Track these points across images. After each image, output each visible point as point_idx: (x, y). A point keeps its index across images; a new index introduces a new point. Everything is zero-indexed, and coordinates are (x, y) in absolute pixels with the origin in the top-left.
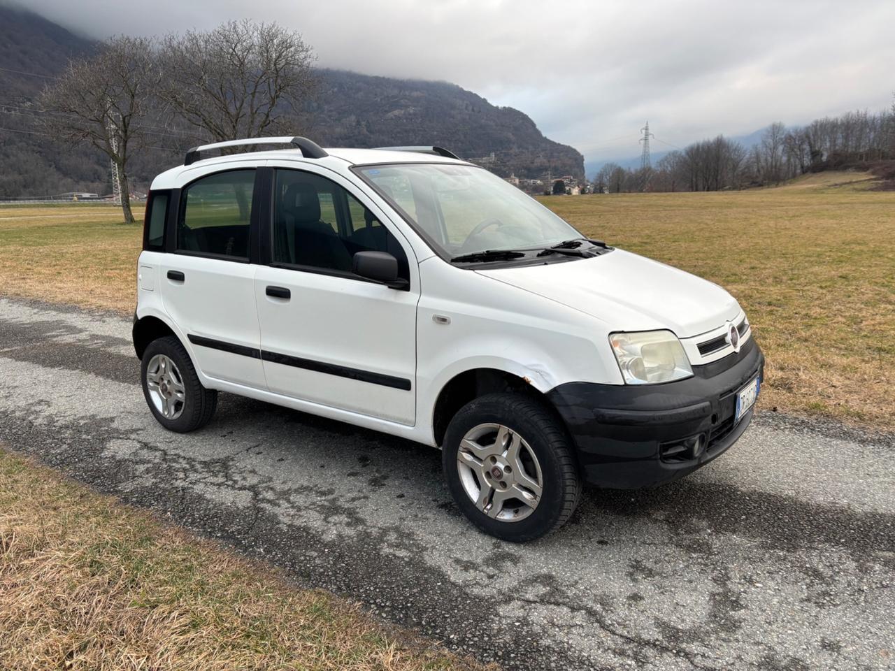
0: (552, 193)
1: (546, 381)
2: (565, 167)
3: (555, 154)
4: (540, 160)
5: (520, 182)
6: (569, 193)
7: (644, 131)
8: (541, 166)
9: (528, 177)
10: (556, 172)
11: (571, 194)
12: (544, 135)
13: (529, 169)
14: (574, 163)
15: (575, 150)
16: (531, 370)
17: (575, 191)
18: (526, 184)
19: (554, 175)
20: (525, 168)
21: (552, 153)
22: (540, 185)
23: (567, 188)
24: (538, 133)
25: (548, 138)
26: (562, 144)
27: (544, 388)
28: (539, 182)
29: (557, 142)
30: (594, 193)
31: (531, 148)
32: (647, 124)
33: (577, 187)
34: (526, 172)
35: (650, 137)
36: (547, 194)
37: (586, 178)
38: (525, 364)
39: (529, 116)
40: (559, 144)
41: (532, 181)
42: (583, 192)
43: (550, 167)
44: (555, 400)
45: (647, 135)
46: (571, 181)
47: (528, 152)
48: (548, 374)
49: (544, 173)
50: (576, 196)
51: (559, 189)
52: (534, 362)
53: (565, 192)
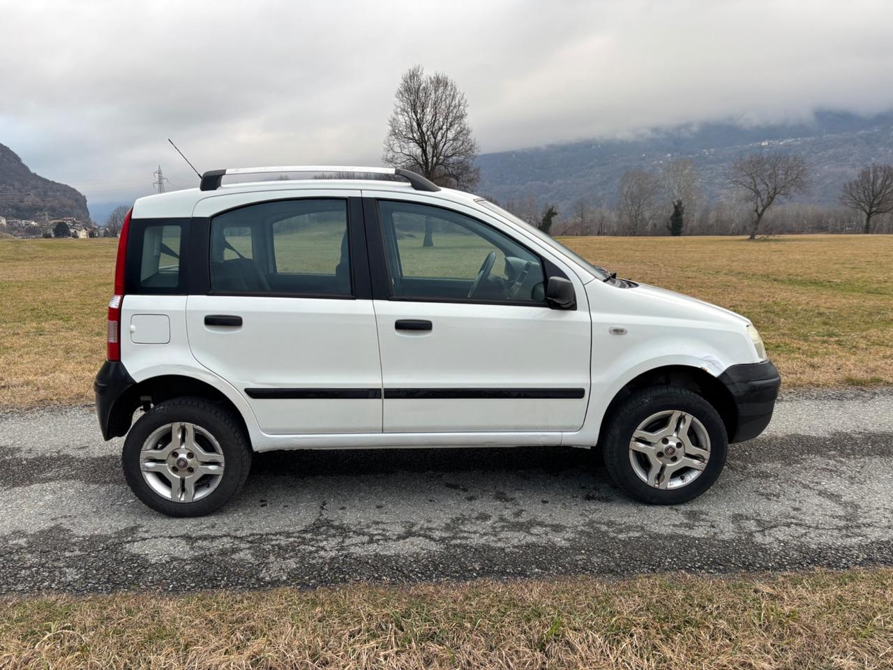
0: (53, 235)
1: (717, 367)
2: (65, 207)
3: (50, 193)
4: (31, 199)
5: (8, 223)
6: (75, 236)
7: (157, 175)
8: (33, 205)
9: (17, 217)
10: (53, 212)
11: (77, 237)
12: (33, 170)
13: (18, 209)
14: (75, 204)
15: (74, 190)
16: (705, 361)
17: (83, 234)
18: (16, 225)
19: (52, 216)
20: (13, 207)
21: (45, 192)
22: (35, 227)
23: (72, 231)
24: (25, 169)
25: (38, 174)
26: (57, 181)
27: (716, 373)
28: (33, 223)
29: (51, 179)
30: (104, 236)
31: (17, 184)
32: (159, 168)
33: (84, 230)
34: (14, 211)
35: (164, 181)
36: (47, 236)
37: (93, 220)
38: (700, 357)
39: (11, 149)
40: (53, 182)
41: (23, 222)
42: (91, 235)
43: (45, 207)
44: (725, 381)
45: (160, 179)
46: (74, 223)
47: (14, 189)
48: (718, 362)
49: (38, 214)
50: (83, 239)
51: (62, 231)
52: (707, 354)
53: (70, 235)
